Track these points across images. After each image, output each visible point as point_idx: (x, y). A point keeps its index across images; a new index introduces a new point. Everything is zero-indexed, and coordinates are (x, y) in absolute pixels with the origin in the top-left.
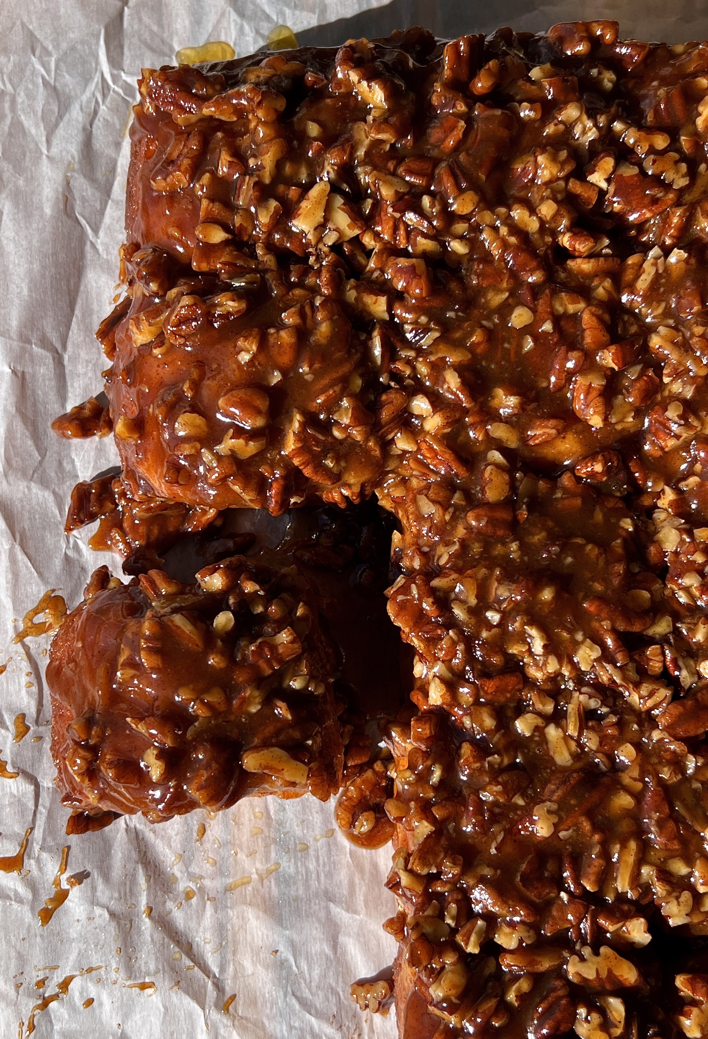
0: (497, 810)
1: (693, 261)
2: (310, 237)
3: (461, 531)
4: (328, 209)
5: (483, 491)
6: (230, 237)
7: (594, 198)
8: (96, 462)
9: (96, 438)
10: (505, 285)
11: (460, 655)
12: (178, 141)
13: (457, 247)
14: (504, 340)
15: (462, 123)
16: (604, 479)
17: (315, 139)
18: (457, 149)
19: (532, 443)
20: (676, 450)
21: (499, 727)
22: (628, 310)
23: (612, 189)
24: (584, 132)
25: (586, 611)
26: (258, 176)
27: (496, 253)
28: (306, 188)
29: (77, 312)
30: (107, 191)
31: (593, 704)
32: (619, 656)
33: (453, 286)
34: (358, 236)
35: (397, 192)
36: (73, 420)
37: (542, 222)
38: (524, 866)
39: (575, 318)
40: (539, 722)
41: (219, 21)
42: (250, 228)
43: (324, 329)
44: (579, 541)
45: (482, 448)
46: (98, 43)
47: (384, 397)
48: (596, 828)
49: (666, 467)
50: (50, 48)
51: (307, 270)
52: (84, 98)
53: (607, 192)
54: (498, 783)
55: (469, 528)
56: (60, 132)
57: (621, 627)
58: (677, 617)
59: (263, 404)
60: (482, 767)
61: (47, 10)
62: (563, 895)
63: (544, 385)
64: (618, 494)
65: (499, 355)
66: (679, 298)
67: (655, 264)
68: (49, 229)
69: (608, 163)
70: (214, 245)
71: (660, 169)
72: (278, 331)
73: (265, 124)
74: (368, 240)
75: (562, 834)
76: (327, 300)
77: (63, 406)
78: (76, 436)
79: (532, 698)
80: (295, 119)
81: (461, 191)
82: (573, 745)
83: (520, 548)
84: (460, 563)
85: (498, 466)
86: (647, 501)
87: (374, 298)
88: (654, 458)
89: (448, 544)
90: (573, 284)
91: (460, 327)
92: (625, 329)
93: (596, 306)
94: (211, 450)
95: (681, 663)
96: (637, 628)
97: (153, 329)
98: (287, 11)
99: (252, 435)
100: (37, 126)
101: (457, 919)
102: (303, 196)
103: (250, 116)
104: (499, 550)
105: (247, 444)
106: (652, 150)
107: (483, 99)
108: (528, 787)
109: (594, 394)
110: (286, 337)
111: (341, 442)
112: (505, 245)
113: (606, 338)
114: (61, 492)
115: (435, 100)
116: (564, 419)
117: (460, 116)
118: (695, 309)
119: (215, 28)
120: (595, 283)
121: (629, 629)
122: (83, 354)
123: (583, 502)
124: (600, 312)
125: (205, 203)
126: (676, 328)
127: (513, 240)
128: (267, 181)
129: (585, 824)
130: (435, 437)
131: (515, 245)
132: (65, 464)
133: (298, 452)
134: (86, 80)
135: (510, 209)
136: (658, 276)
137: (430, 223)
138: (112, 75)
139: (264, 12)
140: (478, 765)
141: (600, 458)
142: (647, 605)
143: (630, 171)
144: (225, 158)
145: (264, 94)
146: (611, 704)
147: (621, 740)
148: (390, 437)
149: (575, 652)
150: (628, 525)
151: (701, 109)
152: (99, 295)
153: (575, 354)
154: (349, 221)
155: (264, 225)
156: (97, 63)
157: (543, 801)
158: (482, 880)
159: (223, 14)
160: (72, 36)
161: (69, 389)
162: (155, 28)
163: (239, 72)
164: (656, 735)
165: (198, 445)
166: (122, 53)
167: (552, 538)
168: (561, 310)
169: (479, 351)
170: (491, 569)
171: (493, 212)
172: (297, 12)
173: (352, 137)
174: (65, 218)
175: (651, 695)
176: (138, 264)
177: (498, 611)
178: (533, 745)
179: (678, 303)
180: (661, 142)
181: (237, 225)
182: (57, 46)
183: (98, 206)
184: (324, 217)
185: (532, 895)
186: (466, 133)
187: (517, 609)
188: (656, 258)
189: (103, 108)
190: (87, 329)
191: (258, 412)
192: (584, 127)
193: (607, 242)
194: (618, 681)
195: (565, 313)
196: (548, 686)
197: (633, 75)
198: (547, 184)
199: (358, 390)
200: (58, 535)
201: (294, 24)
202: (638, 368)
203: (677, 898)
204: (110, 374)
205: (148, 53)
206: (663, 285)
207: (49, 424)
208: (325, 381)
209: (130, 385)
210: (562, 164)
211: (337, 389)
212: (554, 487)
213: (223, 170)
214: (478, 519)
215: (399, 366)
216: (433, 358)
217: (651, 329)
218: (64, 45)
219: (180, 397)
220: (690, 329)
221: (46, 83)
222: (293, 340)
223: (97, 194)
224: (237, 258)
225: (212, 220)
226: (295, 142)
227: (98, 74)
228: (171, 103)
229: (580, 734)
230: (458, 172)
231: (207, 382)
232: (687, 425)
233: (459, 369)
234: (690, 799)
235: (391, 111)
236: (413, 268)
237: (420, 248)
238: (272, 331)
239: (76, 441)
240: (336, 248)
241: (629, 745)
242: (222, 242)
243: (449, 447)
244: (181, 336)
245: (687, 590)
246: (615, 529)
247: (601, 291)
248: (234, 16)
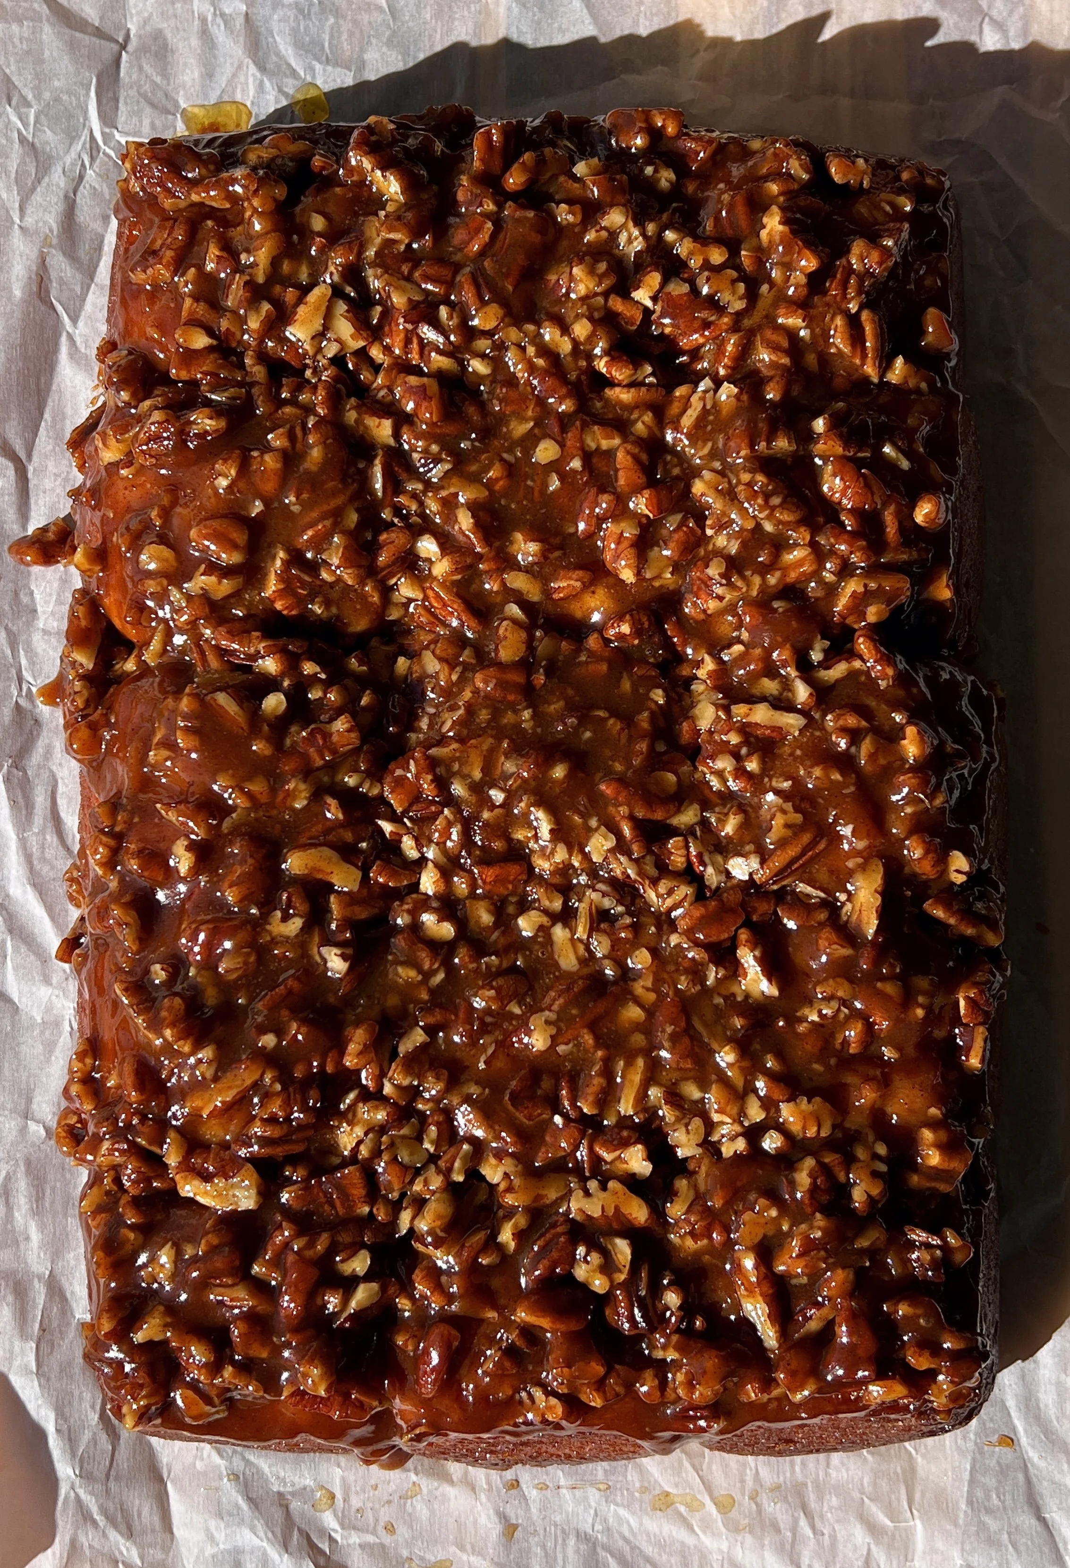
0: (489, 1019)
1: (745, 397)
2: (307, 346)
3: (467, 695)
4: (328, 316)
5: (496, 650)
6: (215, 342)
7: (639, 317)
8: (59, 595)
9: (60, 567)
10: (530, 413)
11: (454, 837)
12: (161, 227)
13: (478, 366)
14: (527, 476)
15: (489, 225)
16: (636, 642)
17: (319, 234)
18: (483, 253)
19: (556, 596)
20: (722, 612)
21: (497, 924)
22: (670, 450)
23: (658, 308)
24: (630, 241)
25: (602, 794)
26: (250, 275)
27: (522, 374)
28: (305, 290)
29: (47, 416)
30: (90, 273)
31: (607, 903)
32: (635, 847)
33: (472, 411)
34: (364, 348)
35: (410, 300)
36: (34, 543)
37: (575, 343)
38: (514, 1083)
39: (610, 454)
40: (545, 920)
41: (234, 75)
42: (238, 334)
43: (316, 453)
44: (602, 713)
45: (499, 599)
46: (87, 94)
47: (383, 537)
48: (600, 1041)
49: (709, 632)
50: (30, 97)
51: (302, 384)
52: (68, 160)
53: (654, 312)
54: (492, 988)
55: (476, 692)
56: (37, 197)
57: (640, 814)
58: (706, 805)
59: (241, 537)
60: (479, 967)
61: (28, 53)
62: (558, 1119)
63: (572, 530)
64: (651, 660)
65: (521, 494)
66: (728, 439)
67: (703, 399)
68: (17, 314)
69: (654, 279)
70: (195, 351)
71: (715, 288)
72: (262, 454)
73: (261, 214)
74: (376, 353)
75: (561, 1049)
76: (321, 421)
77: (24, 527)
78: (35, 563)
79: (535, 892)
80: (298, 209)
81: (483, 303)
82: (581, 948)
83: (534, 717)
84: (465, 732)
85: (515, 621)
86: (685, 671)
87: (377, 420)
88: (696, 622)
89: (453, 708)
90: (610, 416)
91: (476, 459)
92: (666, 472)
93: (633, 443)
94: (180, 588)
95: (706, 859)
96: (659, 815)
97: (120, 446)
98: (318, 66)
99: (226, 572)
100: (9, 189)
101: (437, 1143)
102: (300, 300)
103: (246, 204)
104: (509, 718)
105: (220, 582)
106: (707, 265)
107: (515, 196)
108: (526, 994)
109: (625, 544)
110: (271, 462)
111: (332, 585)
112: (532, 368)
113: (642, 480)
114: (14, 629)
115: (461, 196)
116: (593, 572)
117: (487, 216)
118: (743, 453)
119: (230, 82)
120: (635, 416)
121: (650, 816)
122: (51, 466)
123: (609, 668)
124: (637, 451)
125: (188, 302)
126: (722, 473)
127: (540, 362)
128: (261, 279)
129: (587, 1037)
130: (443, 585)
131: (542, 368)
132: (22, 596)
133: (281, 593)
134: (72, 137)
135: (539, 326)
136: (705, 412)
137: (447, 338)
138: (103, 134)
139: (289, 65)
140: (474, 965)
141: (628, 617)
142: (673, 789)
143: (678, 289)
144: (214, 251)
145: (260, 180)
146: (627, 903)
147: (635, 944)
148: (393, 581)
149: (588, 839)
150: (659, 696)
151: (765, 220)
152: (74, 396)
153: (606, 497)
154: (352, 330)
155: (254, 331)
156: (86, 118)
157: (542, 1010)
158: (467, 1100)
159: (240, 67)
160: (56, 83)
161: (33, 506)
162: (158, 79)
163: (238, 150)
164: (674, 940)
165: (165, 582)
166: (117, 108)
167: (571, 708)
168: (593, 446)
169: (497, 487)
170: (499, 740)
171: (520, 329)
172: (329, 68)
173: (362, 233)
174: (38, 303)
175: (670, 892)
176: (110, 367)
177: (502, 789)
178: (537, 947)
179: (725, 445)
180: (717, 256)
181: (223, 329)
182: (38, 97)
183: (78, 289)
184: (324, 325)
185: (521, 1117)
186: (494, 236)
187: (525, 787)
188: (705, 392)
189: (89, 172)
190: (58, 437)
191: (235, 546)
192: (630, 236)
193: (649, 369)
194: (633, 876)
195: (598, 448)
196: (557, 880)
197: (697, 175)
198: (583, 299)
199: (353, 526)
200: (9, 679)
201: (325, 82)
202: (679, 517)
203: (687, 1125)
204: (75, 494)
205: (148, 110)
206: (711, 423)
207: (6, 547)
208: (314, 514)
209: (93, 509)
210: (601, 278)
211: (328, 523)
212: (579, 650)
213: (210, 266)
214: (486, 683)
215: (402, 499)
216: (444, 493)
217: (694, 473)
218: (47, 95)
219: (147, 526)
220: (737, 476)
221: (22, 140)
222: (279, 465)
223: (79, 276)
224: (221, 367)
225: (194, 322)
226: (295, 237)
227: (86, 132)
228: (158, 184)
229: (590, 936)
230: (481, 280)
231: (178, 510)
232: (730, 585)
233: (473, 507)
234: (709, 1015)
235: (407, 206)
236: (423, 388)
237: (434, 366)
238: (255, 454)
239: (37, 569)
240: (338, 361)
241: (644, 950)
242: (205, 348)
243: (458, 595)
244: (151, 456)
245: (720, 774)
246: (641, 701)
247: (640, 426)
248: (253, 69)
